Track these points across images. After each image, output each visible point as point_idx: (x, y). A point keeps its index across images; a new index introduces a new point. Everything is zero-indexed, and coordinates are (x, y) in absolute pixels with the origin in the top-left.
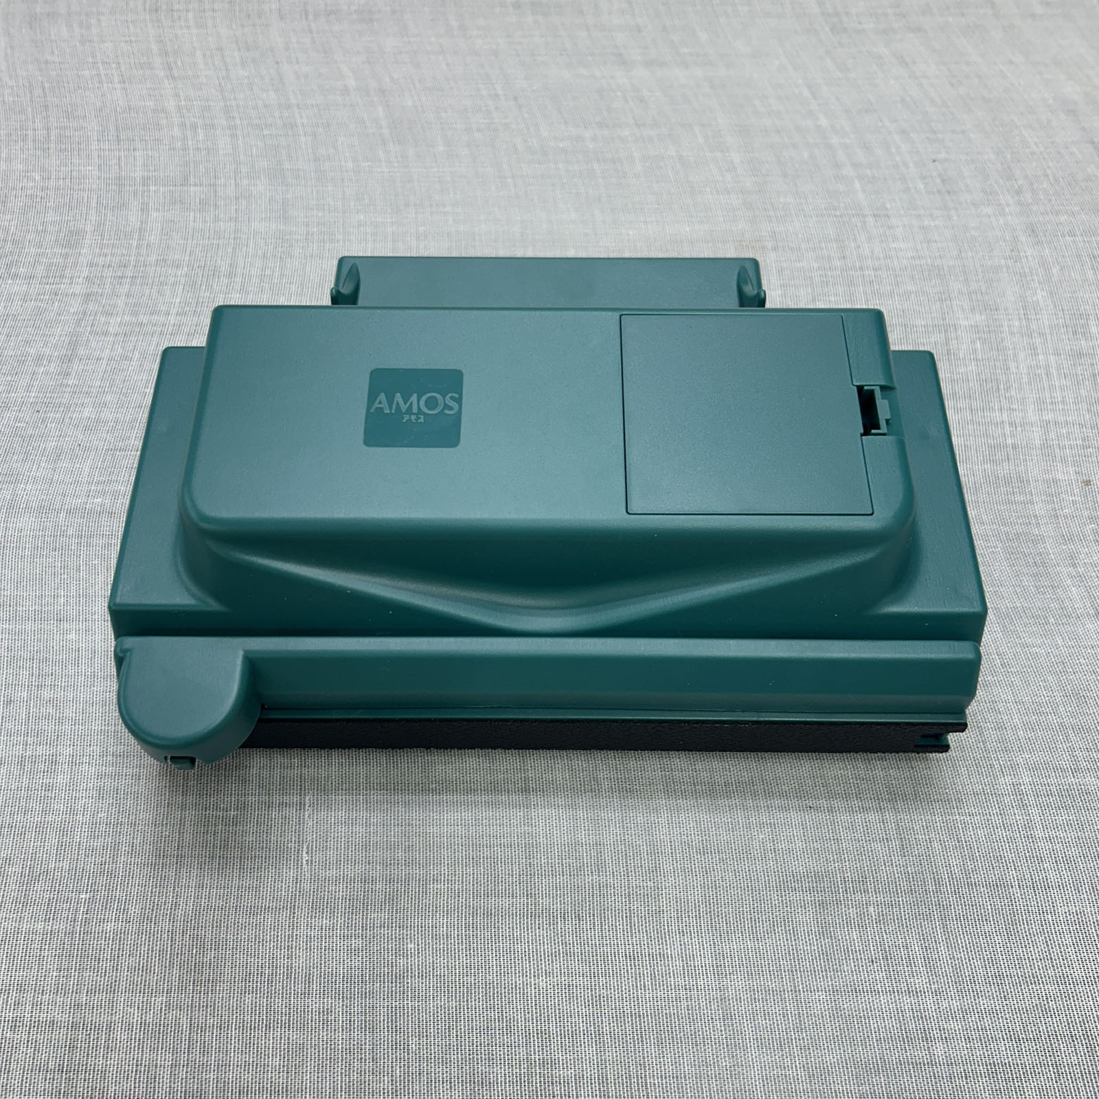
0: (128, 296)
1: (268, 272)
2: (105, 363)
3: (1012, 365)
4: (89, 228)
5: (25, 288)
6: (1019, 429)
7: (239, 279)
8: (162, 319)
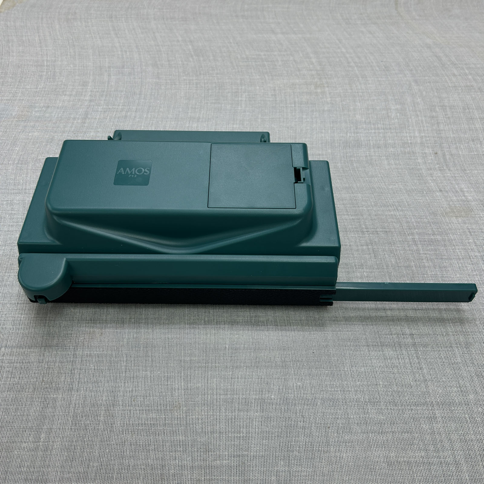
0: (105, 100)
1: (153, 93)
2: (97, 120)
3: (410, 120)
4: (90, 81)
5: (69, 98)
6: (413, 138)
7: (143, 96)
8: (117, 107)
